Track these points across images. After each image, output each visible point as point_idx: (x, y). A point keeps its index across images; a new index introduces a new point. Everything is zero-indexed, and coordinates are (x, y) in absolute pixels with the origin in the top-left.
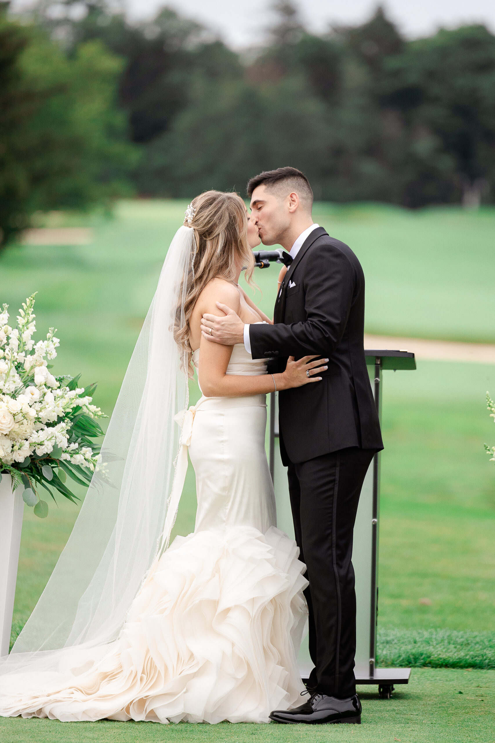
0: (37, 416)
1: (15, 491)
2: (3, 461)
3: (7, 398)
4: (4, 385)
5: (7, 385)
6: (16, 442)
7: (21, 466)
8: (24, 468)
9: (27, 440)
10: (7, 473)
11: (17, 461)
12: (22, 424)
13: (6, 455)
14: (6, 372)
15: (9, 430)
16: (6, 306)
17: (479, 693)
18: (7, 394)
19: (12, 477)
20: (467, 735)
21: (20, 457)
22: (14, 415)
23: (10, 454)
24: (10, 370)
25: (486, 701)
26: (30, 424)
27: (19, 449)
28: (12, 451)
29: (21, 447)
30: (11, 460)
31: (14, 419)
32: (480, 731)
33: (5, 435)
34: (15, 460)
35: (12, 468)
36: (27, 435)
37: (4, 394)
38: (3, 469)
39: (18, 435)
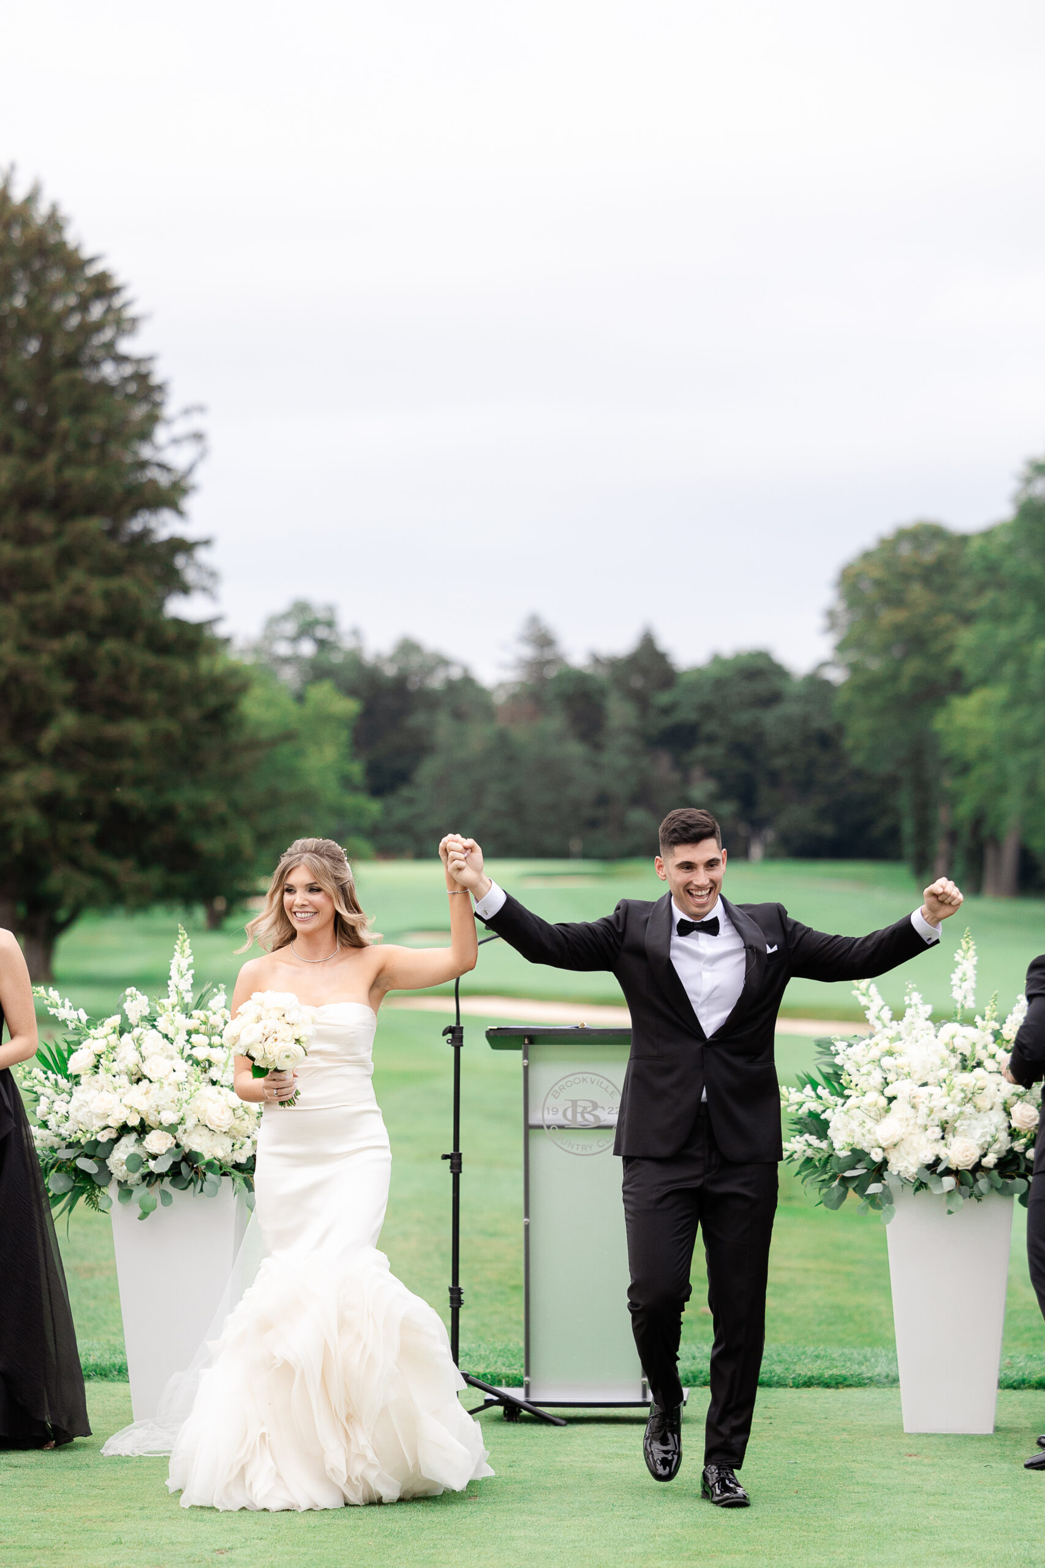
0: (259, 1111)
1: (237, 1195)
2: (222, 1162)
3: (226, 1090)
4: (222, 1076)
5: (225, 1075)
6: (237, 1140)
7: (243, 1167)
8: (247, 1170)
9: (249, 1137)
10: (227, 1175)
11: (238, 1162)
12: (243, 1120)
13: (226, 1155)
14: (224, 1061)
15: (229, 1126)
16: (222, 986)
17: (767, 1415)
18: (226, 1086)
19: (233, 1179)
20: (753, 1463)
21: (243, 1157)
22: (234, 1110)
23: (231, 1154)
24: (228, 1059)
25: (774, 1425)
26: (253, 1119)
27: (240, 1148)
28: (233, 1150)
29: (242, 1146)
30: (232, 1161)
31: (234, 1114)
32: (768, 1458)
33: (225, 1133)
34: (236, 1161)
35: (232, 1169)
36: (249, 1133)
37: (222, 1086)
38: (222, 1171)
39: (239, 1132)
